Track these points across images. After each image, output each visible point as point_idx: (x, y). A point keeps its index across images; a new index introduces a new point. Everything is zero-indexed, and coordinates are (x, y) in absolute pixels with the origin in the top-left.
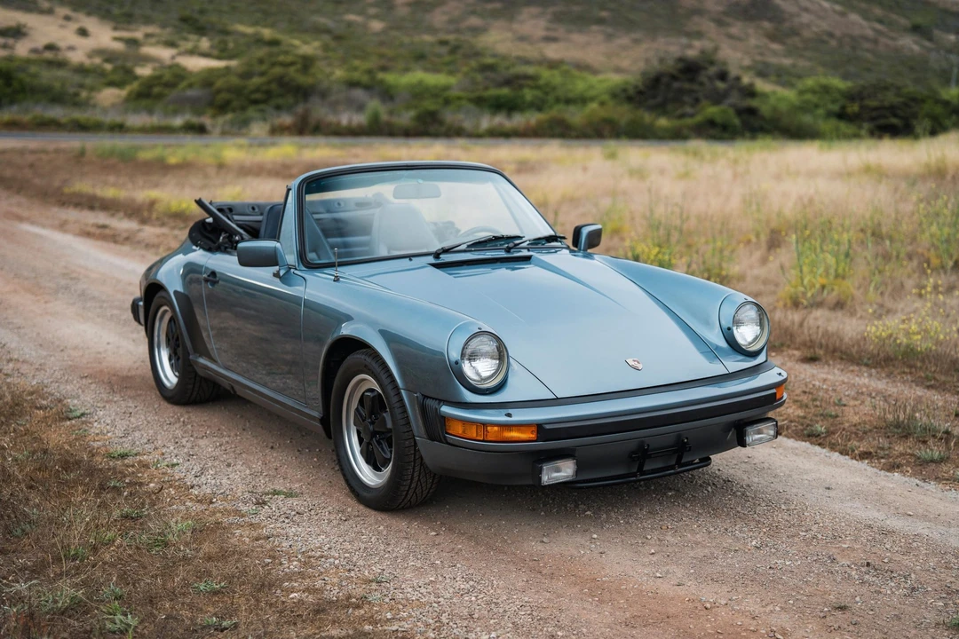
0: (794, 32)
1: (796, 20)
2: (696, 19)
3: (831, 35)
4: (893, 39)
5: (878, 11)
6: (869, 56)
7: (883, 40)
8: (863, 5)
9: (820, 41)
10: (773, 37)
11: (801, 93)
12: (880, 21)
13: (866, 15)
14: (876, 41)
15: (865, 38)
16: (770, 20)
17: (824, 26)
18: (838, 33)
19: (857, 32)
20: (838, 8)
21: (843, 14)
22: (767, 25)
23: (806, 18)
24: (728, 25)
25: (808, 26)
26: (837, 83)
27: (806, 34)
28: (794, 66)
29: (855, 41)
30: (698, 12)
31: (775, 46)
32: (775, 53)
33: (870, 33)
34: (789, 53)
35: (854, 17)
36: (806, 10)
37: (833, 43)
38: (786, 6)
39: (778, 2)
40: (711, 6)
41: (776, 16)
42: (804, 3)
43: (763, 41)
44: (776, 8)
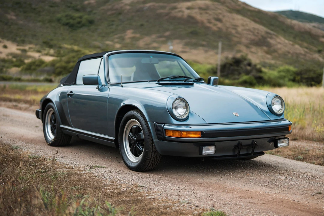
0: (275, 51)
1: (276, 47)
2: (239, 45)
3: (289, 52)
4: (311, 54)
5: (305, 44)
6: (303, 60)
7: (308, 55)
8: (300, 42)
9: (285, 54)
10: (267, 53)
12: (307, 48)
13: (301, 46)
14: (305, 55)
15: (301, 54)
16: (266, 46)
17: (286, 49)
18: (291, 52)
19: (298, 51)
20: (291, 43)
21: (293, 45)
22: (265, 48)
23: (279, 46)
24: (251, 48)
25: (280, 49)
26: (292, 68)
27: (280, 52)
28: (275, 63)
29: (298, 55)
30: (239, 43)
31: (269, 56)
32: (268, 59)
33: (303, 52)
34: (274, 58)
35: (297, 46)
36: (279, 43)
37: (290, 55)
38: (272, 41)
39: (269, 40)
40: (244, 40)
41: (269, 45)
42: (278, 40)
43: (264, 54)
44: (268, 42)
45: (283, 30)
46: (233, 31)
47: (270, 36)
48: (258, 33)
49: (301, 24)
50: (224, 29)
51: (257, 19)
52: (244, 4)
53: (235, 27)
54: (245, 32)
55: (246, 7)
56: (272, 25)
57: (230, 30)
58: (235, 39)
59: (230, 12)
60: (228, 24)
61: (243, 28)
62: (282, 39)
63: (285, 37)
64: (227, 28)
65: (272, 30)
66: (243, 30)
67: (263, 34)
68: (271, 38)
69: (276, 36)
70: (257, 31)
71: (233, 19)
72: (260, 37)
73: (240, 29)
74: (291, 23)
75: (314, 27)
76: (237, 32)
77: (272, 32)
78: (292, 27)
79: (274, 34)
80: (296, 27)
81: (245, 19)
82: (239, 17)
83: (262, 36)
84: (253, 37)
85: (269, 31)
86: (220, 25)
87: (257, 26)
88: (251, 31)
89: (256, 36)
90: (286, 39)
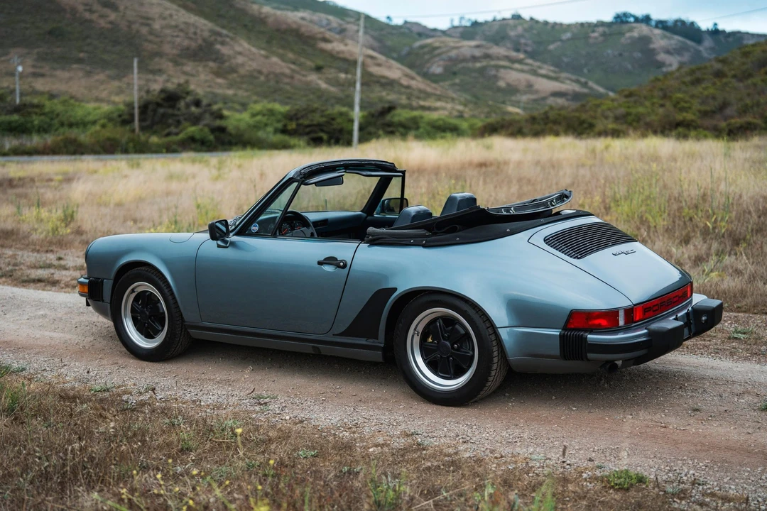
0: (233, 70)
1: (233, 61)
2: (157, 60)
3: (260, 72)
4: (304, 76)
5: (291, 55)
6: (288, 87)
7: (297, 77)
8: (281, 51)
9: (252, 77)
10: (218, 74)
12: (294, 63)
13: (282, 58)
14: (292, 77)
15: (283, 74)
16: (214, 61)
17: (254, 65)
18: (265, 71)
19: (278, 70)
20: (263, 52)
21: (267, 57)
22: (211, 64)
23: (240, 60)
24: (183, 64)
25: (243, 65)
26: (280, 108)
27: (242, 71)
28: (235, 95)
29: (278, 77)
30: (159, 54)
31: (220, 81)
32: (220, 86)
33: (287, 71)
34: (230, 86)
35: (275, 59)
36: (240, 53)
37: (262, 78)
38: (225, 50)
39: (218, 47)
40: (167, 48)
41: (219, 58)
42: (238, 49)
43: (210, 77)
44: (218, 52)
45: (245, 26)
46: (144, 30)
47: (219, 39)
48: (195, 33)
49: (279, 13)
50: (123, 25)
51: (190, 4)
53: (147, 20)
54: (168, 31)
56: (220, 16)
57: (135, 27)
58: (149, 47)
60: (130, 15)
61: (164, 22)
62: (246, 45)
63: (249, 40)
64: (130, 23)
65: (223, 27)
66: (162, 28)
67: (206, 34)
68: (223, 43)
69: (232, 39)
70: (192, 30)
72: (200, 42)
73: (157, 26)
74: (260, 13)
75: (303, 19)
76: (151, 32)
77: (224, 32)
78: (262, 20)
79: (227, 36)
80: (270, 20)
83: (204, 40)
84: (186, 43)
85: (218, 29)
86: (113, 16)
87: (193, 18)
88: (181, 30)
89: (191, 39)
90: (253, 46)
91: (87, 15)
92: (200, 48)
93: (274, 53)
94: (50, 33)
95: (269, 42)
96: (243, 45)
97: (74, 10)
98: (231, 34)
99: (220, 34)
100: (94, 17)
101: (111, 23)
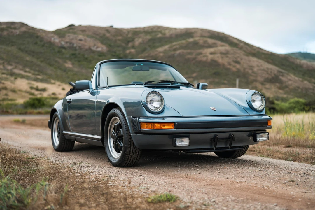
0: (287, 87)
1: (287, 84)
2: (255, 83)
3: (299, 88)
5: (313, 80)
6: (312, 94)
8: (309, 79)
9: (295, 89)
10: (280, 88)
11: (290, 103)
13: (309, 81)
14: (313, 90)
15: (310, 89)
16: (279, 83)
17: (296, 85)
18: (301, 87)
19: (307, 86)
20: (300, 79)
21: (302, 81)
22: (278, 85)
23: (290, 82)
24: (265, 85)
25: (291, 85)
26: (302, 100)
27: (291, 87)
29: (307, 89)
30: (256, 81)
31: (281, 91)
32: (281, 93)
33: (311, 87)
34: (285, 93)
35: (306, 82)
36: (290, 80)
37: (300, 90)
38: (283, 79)
39: (281, 77)
40: (259, 78)
41: (281, 82)
42: (289, 78)
43: (277, 90)
44: (280, 80)
45: (293, 69)
46: (250, 71)
47: (281, 74)
48: (271, 72)
49: (309, 63)
50: (242, 70)
51: (270, 61)
52: (259, 48)
53: (251, 68)
54: (260, 72)
55: (261, 51)
56: (283, 65)
57: (247, 70)
58: (252, 78)
59: (247, 55)
60: (245, 66)
61: (258, 68)
62: (293, 76)
63: (295, 74)
64: (245, 69)
65: (283, 69)
66: (258, 70)
67: (276, 72)
68: (283, 76)
69: (287, 74)
70: (270, 70)
71: (250, 61)
72: (273, 75)
73: (255, 69)
74: (300, 63)
76: (253, 72)
77: (283, 71)
78: (301, 66)
79: (285, 73)
80: (305, 66)
81: (260, 61)
82: (255, 59)
83: (275, 74)
84: (267, 76)
85: (281, 70)
86: (238, 66)
87: (270, 66)
88: (265, 71)
89: (269, 74)
90: (296, 77)
91: (228, 67)
92: (273, 78)
93: (306, 80)
94: (215, 73)
95: (303, 75)
96: (292, 76)
97: (223, 65)
98: (287, 72)
99: (281, 72)
100: (231, 67)
101: (237, 69)
